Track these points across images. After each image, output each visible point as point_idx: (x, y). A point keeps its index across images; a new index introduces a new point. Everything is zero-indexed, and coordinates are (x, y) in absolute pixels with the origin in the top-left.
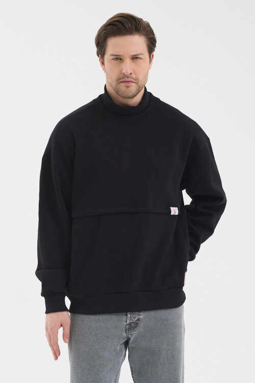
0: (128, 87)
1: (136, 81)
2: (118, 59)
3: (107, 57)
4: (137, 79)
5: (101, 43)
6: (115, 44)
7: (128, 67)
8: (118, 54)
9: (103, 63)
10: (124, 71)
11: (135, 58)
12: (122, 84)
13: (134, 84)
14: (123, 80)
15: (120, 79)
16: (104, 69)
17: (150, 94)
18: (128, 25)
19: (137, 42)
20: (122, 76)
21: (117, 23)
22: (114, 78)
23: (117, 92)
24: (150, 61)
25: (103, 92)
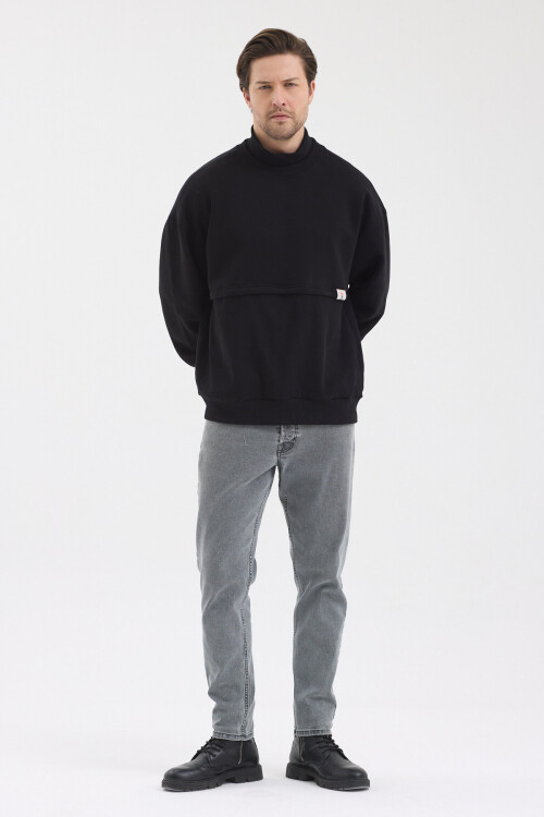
0: (281, 123)
1: (292, 115)
2: (267, 87)
3: (253, 86)
4: (292, 113)
5: (244, 70)
6: (261, 68)
7: (280, 95)
8: (266, 80)
9: (248, 99)
10: (275, 102)
11: (288, 84)
12: (273, 120)
13: (289, 120)
14: (274, 114)
15: (270, 113)
16: (250, 106)
17: (313, 140)
18: (278, 43)
19: (290, 65)
20: (272, 109)
21: (264, 40)
22: (263, 112)
23: (268, 131)
24: (310, 93)
25: (249, 136)
